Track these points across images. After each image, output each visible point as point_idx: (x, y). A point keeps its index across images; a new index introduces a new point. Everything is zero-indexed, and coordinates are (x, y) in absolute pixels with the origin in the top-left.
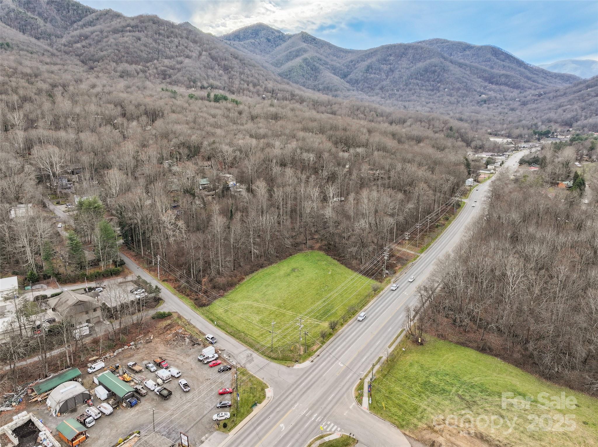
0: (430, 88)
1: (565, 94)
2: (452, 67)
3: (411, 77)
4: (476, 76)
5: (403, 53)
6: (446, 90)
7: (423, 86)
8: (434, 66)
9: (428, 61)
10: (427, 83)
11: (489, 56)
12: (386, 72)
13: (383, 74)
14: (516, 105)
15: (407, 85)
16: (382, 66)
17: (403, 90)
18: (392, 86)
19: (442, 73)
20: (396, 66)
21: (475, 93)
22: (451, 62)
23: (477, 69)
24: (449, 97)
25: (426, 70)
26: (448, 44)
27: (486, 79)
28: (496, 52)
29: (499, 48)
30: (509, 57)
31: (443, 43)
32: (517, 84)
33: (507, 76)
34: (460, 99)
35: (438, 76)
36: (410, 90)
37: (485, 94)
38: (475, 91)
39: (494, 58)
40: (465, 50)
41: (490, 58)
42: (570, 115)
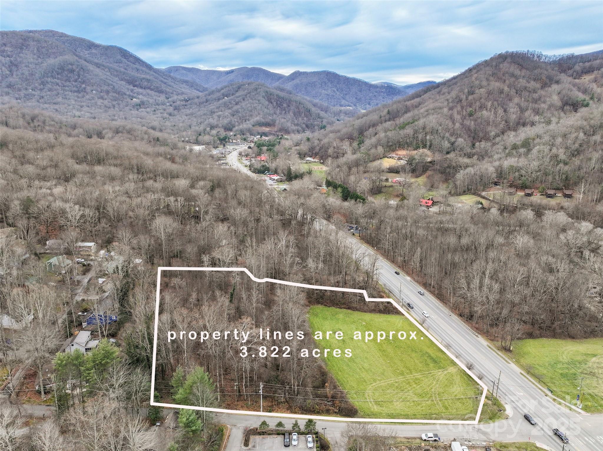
0: (75, 89)
1: (207, 101)
2: (91, 67)
3: (45, 75)
4: (118, 79)
5: (23, 45)
6: (94, 92)
7: (64, 86)
8: (70, 64)
9: (60, 59)
10: (68, 83)
11: (119, 57)
12: (7, 66)
14: (170, 109)
15: (43, 83)
17: (41, 90)
18: (24, 84)
19: (82, 73)
20: (19, 59)
21: (125, 96)
22: (85, 60)
23: (117, 71)
24: (102, 101)
25: (62, 68)
27: (128, 82)
28: (125, 54)
29: (126, 50)
30: (138, 60)
31: (61, 37)
32: (160, 89)
33: (148, 81)
34: (114, 103)
35: (79, 76)
36: (50, 90)
37: (135, 98)
38: (125, 94)
39: (124, 60)
40: (90, 48)
41: (120, 60)
42: (226, 121)
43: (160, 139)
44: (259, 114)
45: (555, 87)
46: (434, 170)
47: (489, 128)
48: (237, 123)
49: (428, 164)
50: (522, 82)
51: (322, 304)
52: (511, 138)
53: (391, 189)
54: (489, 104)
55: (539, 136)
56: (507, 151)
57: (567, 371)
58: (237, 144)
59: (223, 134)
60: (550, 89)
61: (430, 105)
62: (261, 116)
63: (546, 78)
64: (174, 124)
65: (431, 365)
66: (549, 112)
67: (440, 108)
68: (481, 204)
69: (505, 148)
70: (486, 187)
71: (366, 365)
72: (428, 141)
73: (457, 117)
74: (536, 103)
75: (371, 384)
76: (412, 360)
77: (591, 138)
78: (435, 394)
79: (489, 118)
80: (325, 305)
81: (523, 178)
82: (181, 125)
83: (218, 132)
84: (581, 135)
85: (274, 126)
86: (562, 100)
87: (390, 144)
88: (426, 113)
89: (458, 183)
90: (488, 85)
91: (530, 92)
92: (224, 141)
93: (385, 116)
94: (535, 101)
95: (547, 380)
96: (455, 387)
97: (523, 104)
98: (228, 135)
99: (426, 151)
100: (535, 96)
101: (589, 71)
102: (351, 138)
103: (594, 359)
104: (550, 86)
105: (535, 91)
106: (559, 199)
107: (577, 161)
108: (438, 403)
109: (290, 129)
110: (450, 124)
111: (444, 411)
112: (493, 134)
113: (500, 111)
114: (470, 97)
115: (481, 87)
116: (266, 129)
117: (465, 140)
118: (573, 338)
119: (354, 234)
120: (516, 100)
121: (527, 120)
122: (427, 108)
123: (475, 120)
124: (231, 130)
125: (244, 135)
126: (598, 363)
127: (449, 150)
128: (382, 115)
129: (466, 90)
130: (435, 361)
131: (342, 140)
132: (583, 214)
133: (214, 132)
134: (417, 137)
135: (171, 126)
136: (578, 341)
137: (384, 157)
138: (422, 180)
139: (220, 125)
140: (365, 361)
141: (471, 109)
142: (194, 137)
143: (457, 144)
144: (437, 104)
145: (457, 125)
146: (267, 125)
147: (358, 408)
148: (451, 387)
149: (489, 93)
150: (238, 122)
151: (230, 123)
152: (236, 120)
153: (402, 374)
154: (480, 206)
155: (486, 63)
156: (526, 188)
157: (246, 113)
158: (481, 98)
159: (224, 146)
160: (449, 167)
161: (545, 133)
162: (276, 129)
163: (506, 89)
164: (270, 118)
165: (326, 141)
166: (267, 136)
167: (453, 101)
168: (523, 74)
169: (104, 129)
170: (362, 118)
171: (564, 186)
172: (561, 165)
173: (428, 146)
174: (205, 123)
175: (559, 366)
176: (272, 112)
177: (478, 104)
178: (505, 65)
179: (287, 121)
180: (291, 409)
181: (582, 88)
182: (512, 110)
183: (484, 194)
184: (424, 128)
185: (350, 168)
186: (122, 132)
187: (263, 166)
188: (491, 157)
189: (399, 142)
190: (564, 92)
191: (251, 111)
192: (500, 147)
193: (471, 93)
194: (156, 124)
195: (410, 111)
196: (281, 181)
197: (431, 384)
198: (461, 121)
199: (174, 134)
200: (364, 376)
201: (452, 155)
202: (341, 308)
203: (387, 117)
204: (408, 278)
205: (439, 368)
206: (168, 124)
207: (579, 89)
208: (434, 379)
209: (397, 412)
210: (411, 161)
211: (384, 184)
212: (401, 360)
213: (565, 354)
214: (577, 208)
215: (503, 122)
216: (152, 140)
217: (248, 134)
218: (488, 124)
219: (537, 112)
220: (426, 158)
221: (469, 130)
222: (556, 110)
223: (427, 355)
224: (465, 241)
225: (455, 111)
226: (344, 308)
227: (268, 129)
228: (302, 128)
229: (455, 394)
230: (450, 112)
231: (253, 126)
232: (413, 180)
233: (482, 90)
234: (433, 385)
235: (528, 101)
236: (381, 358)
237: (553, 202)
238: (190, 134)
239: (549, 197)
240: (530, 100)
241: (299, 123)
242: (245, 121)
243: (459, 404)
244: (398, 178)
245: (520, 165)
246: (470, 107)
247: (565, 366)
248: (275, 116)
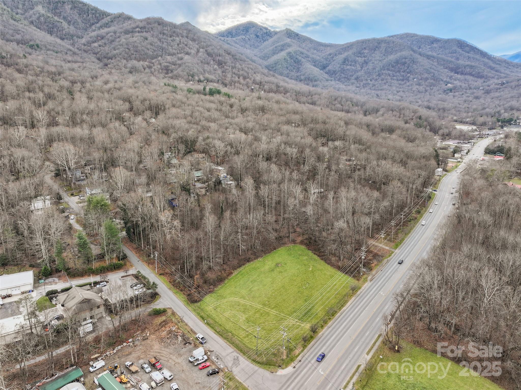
0: (401, 78)
2: (420, 59)
3: (383, 68)
4: (442, 67)
5: (377, 47)
6: (415, 80)
7: (394, 76)
8: (404, 58)
9: (399, 54)
10: (398, 74)
11: (455, 48)
12: (361, 64)
13: (358, 65)
14: (480, 93)
15: (379, 75)
16: (357, 58)
17: (376, 80)
18: (366, 76)
19: (411, 65)
20: (370, 58)
21: (441, 82)
22: (420, 54)
23: (444, 60)
24: (417, 87)
25: (397, 62)
26: (417, 37)
27: (452, 70)
28: (461, 44)
29: (464, 41)
30: (474, 49)
31: (412, 37)
32: (481, 74)
33: (471, 67)
34: (428, 88)
35: (408, 67)
36: (382, 80)
37: (451, 83)
38: (442, 80)
39: (460, 50)
40: (433, 43)
41: (455, 50)
75: (236, 298)
153: (266, 305)
159: (502, 128)
205: (299, 319)
208: (279, 321)
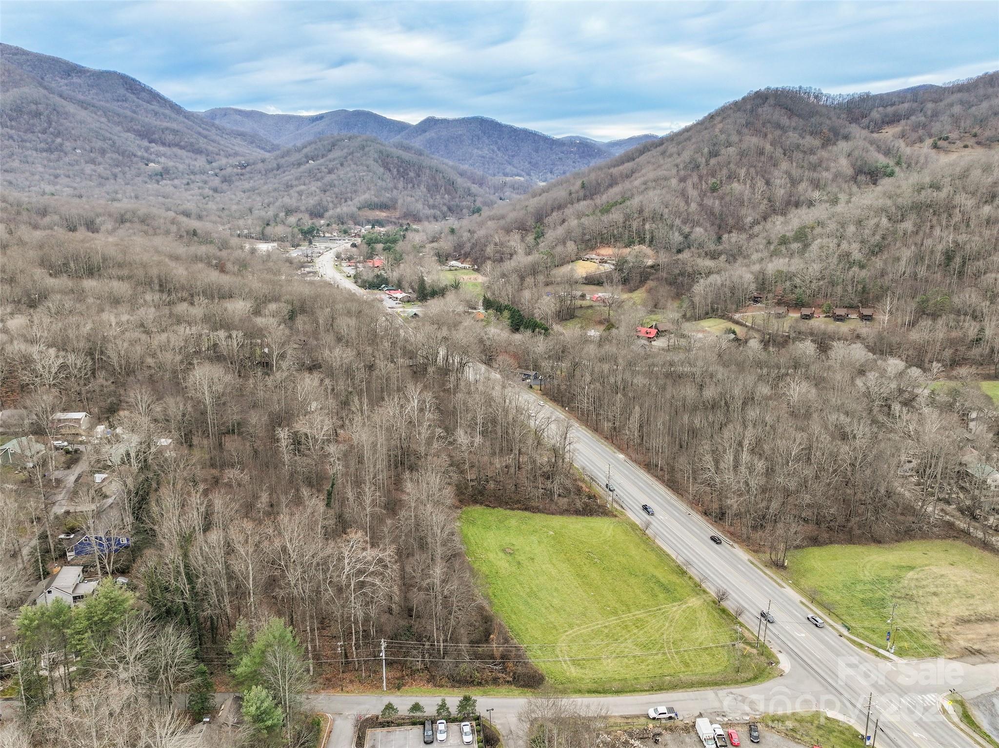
0: (43, 145)
1: (279, 167)
2: (71, 108)
4: (121, 128)
6: (78, 151)
7: (23, 141)
8: (32, 102)
9: (15, 92)
10: (29, 136)
11: (122, 91)
14: (215, 181)
19: (55, 118)
21: (135, 159)
22: (61, 96)
23: (119, 115)
24: (92, 167)
25: (18, 109)
26: (29, 58)
27: (140, 135)
28: (131, 85)
29: (133, 80)
30: (155, 97)
31: (16, 54)
32: (197, 147)
33: (175, 132)
34: (117, 170)
35: (50, 123)
37: (153, 161)
38: (135, 156)
39: (132, 96)
40: (69, 75)
41: (124, 96)
42: (312, 201)
43: (199, 231)
44: (369, 189)
45: (843, 145)
46: (658, 279)
47: (743, 211)
48: (331, 205)
49: (649, 270)
50: (793, 137)
51: (481, 504)
52: (779, 226)
53: (590, 311)
54: (742, 172)
55: (821, 224)
56: (772, 247)
57: (871, 595)
58: (331, 240)
59: (307, 222)
60: (835, 148)
61: (649, 173)
62: (373, 192)
63: (829, 130)
64: (221, 206)
65: (661, 596)
66: (834, 185)
67: (666, 179)
68: (734, 332)
69: (769, 243)
70: (740, 305)
71: (556, 602)
72: (647, 233)
73: (693, 193)
74: (815, 170)
75: (566, 631)
76: (630, 589)
77: (898, 226)
78: (668, 643)
79: (742, 194)
80: (488, 506)
81: (798, 291)
82: (234, 207)
83: (299, 220)
84: (884, 221)
85: (395, 209)
86: (853, 165)
87: (587, 237)
88: (644, 187)
89: (697, 299)
90: (741, 141)
91: (805, 152)
92: (309, 235)
93: (577, 192)
94: (814, 167)
95: (841, 611)
96: (700, 629)
97: (796, 173)
98: (317, 224)
99: (644, 248)
100: (813, 159)
101: (893, 120)
102: (523, 228)
103: (911, 574)
104: (835, 144)
105: (812, 152)
106: (854, 323)
107: (878, 263)
108: (673, 657)
109: (421, 215)
110: (682, 204)
111: (683, 669)
112: (749, 219)
113: (760, 184)
114: (713, 161)
115: (730, 145)
116: (382, 215)
117: (706, 230)
118: (880, 542)
119: (531, 387)
120: (784, 165)
121: (802, 198)
122: (645, 178)
123: (722, 198)
124: (321, 216)
125: (344, 225)
126: (917, 579)
127: (682, 246)
128: (573, 190)
129: (706, 150)
130: (666, 589)
131: (508, 231)
132: (890, 345)
133: (292, 220)
134: (630, 226)
135: (218, 210)
136: (887, 546)
137: (577, 259)
138: (639, 295)
139: (303, 208)
140: (555, 594)
141: (714, 180)
142: (258, 229)
143: (693, 236)
144: (661, 173)
145: (694, 206)
146: (383, 207)
147: (544, 673)
148: (693, 630)
149: (742, 154)
150: (332, 202)
151: (319, 204)
152: (329, 199)
153: (615, 613)
154: (732, 336)
155: (737, 106)
156: (803, 306)
157: (347, 187)
158: (729, 163)
159: (310, 242)
160: (682, 274)
161: (830, 219)
162: (397, 214)
163: (768, 148)
164: (388, 195)
165: (481, 233)
166: (383, 226)
167: (685, 167)
168: (793, 124)
169: (98, 215)
170: (540, 195)
171: (861, 302)
172: (855, 269)
173: (647, 240)
174: (277, 204)
175: (859, 587)
176: (391, 185)
177: (725, 171)
178: (765, 109)
179: (417, 201)
180: (433, 680)
181: (883, 147)
182: (778, 182)
183: (737, 316)
184: (641, 212)
185: (522, 278)
186: (131, 222)
187: (378, 276)
188: (747, 257)
189: (601, 234)
190: (856, 153)
191: (355, 184)
192: (761, 241)
193: (714, 154)
194: (190, 206)
195: (617, 184)
196: (408, 301)
197: (661, 628)
198: (698, 199)
199: (223, 224)
200: (553, 620)
201: (685, 255)
202: (513, 509)
203: (581, 194)
204: (621, 456)
205: (674, 601)
206: (211, 206)
207: (879, 149)
208: (666, 618)
209: (609, 675)
210: (620, 265)
211: (579, 303)
212: (613, 591)
213: (868, 567)
214: (880, 337)
215: (765, 202)
216: (185, 234)
217: (351, 222)
218: (742, 204)
219: (816, 185)
220: (645, 260)
221: (712, 213)
222: (846, 182)
223: (654, 580)
224: (709, 393)
225: (689, 183)
226: (519, 509)
227: (384, 214)
228: (441, 211)
229: (699, 641)
230: (682, 184)
231: (359, 209)
232: (625, 296)
233: (731, 150)
234: (665, 628)
235: (803, 167)
236: (580, 589)
237: (844, 328)
238: (249, 224)
239: (838, 320)
240: (805, 165)
241: (436, 203)
242: (346, 201)
243: (706, 658)
244: (601, 293)
245: (793, 269)
246: (713, 176)
247: (868, 586)
248: (395, 191)
